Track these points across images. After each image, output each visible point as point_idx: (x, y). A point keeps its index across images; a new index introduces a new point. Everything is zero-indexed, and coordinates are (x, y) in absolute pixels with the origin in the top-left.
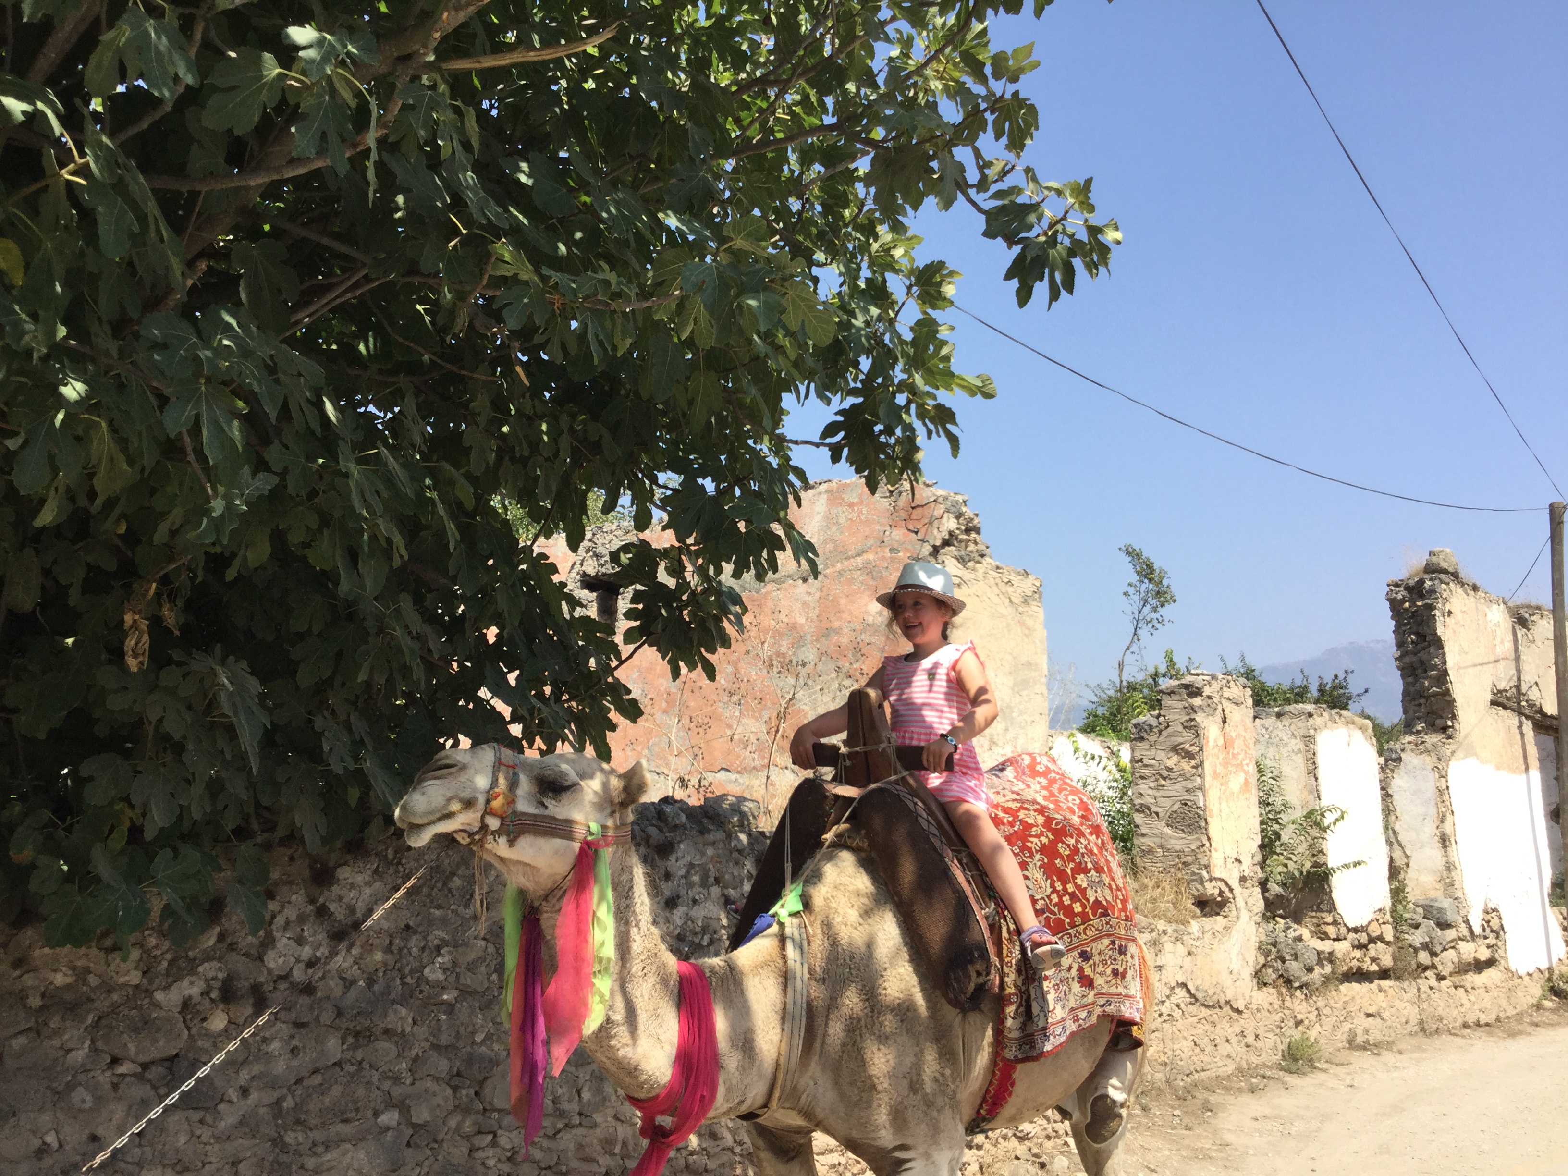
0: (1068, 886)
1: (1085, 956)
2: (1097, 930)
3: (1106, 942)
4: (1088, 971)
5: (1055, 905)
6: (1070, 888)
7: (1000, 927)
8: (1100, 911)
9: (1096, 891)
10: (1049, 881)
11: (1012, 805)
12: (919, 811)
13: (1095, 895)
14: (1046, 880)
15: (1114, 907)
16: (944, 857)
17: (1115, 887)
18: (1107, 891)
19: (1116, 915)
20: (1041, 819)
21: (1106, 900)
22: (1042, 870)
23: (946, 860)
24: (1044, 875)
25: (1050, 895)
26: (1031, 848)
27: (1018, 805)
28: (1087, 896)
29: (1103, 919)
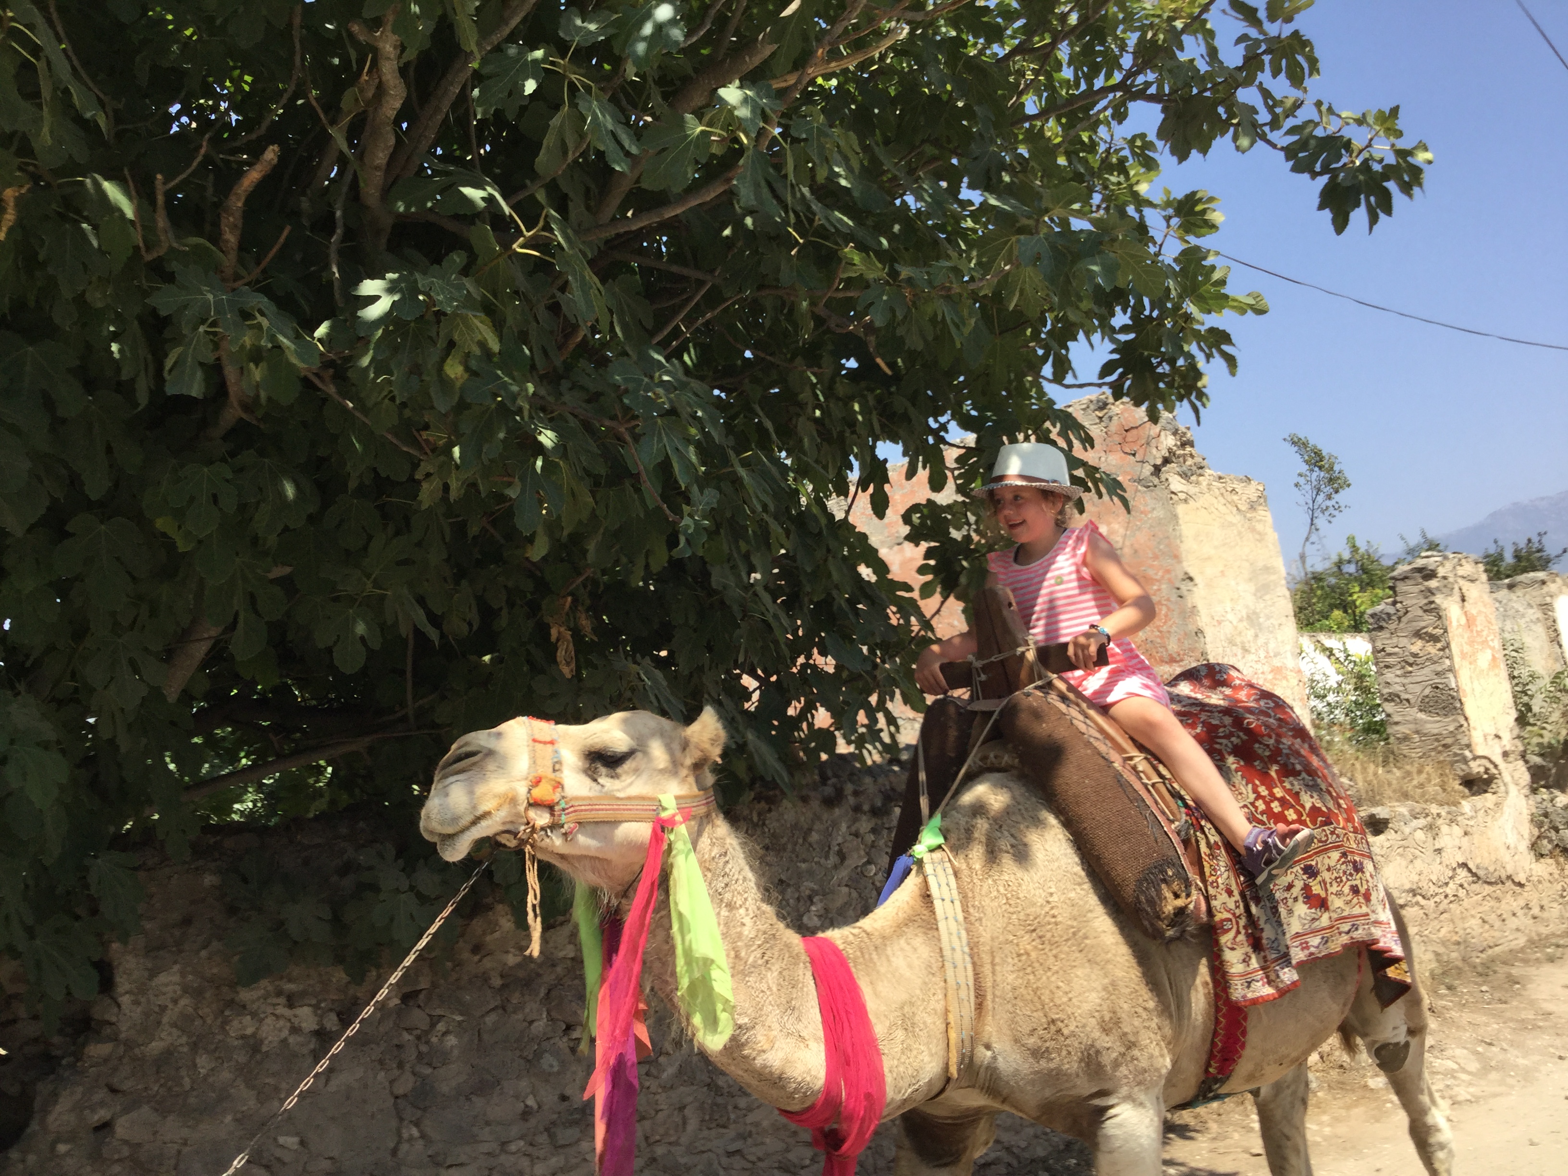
0: (1276, 790)
1: (1311, 872)
2: (1320, 841)
3: (1335, 855)
4: (1316, 889)
5: (1262, 813)
6: (1278, 792)
7: (1197, 841)
8: (1320, 819)
9: (1312, 797)
10: (1250, 786)
11: (1192, 709)
12: (1073, 713)
13: (1312, 800)
14: (1247, 785)
15: (1337, 815)
16: (1112, 762)
17: (1334, 794)
18: (1325, 796)
19: (1341, 826)
20: (1228, 720)
21: (1326, 806)
22: (1239, 773)
23: (1116, 765)
24: (1242, 780)
25: (1254, 802)
26: (1221, 751)
27: (1198, 708)
28: (1302, 802)
29: (1326, 828)
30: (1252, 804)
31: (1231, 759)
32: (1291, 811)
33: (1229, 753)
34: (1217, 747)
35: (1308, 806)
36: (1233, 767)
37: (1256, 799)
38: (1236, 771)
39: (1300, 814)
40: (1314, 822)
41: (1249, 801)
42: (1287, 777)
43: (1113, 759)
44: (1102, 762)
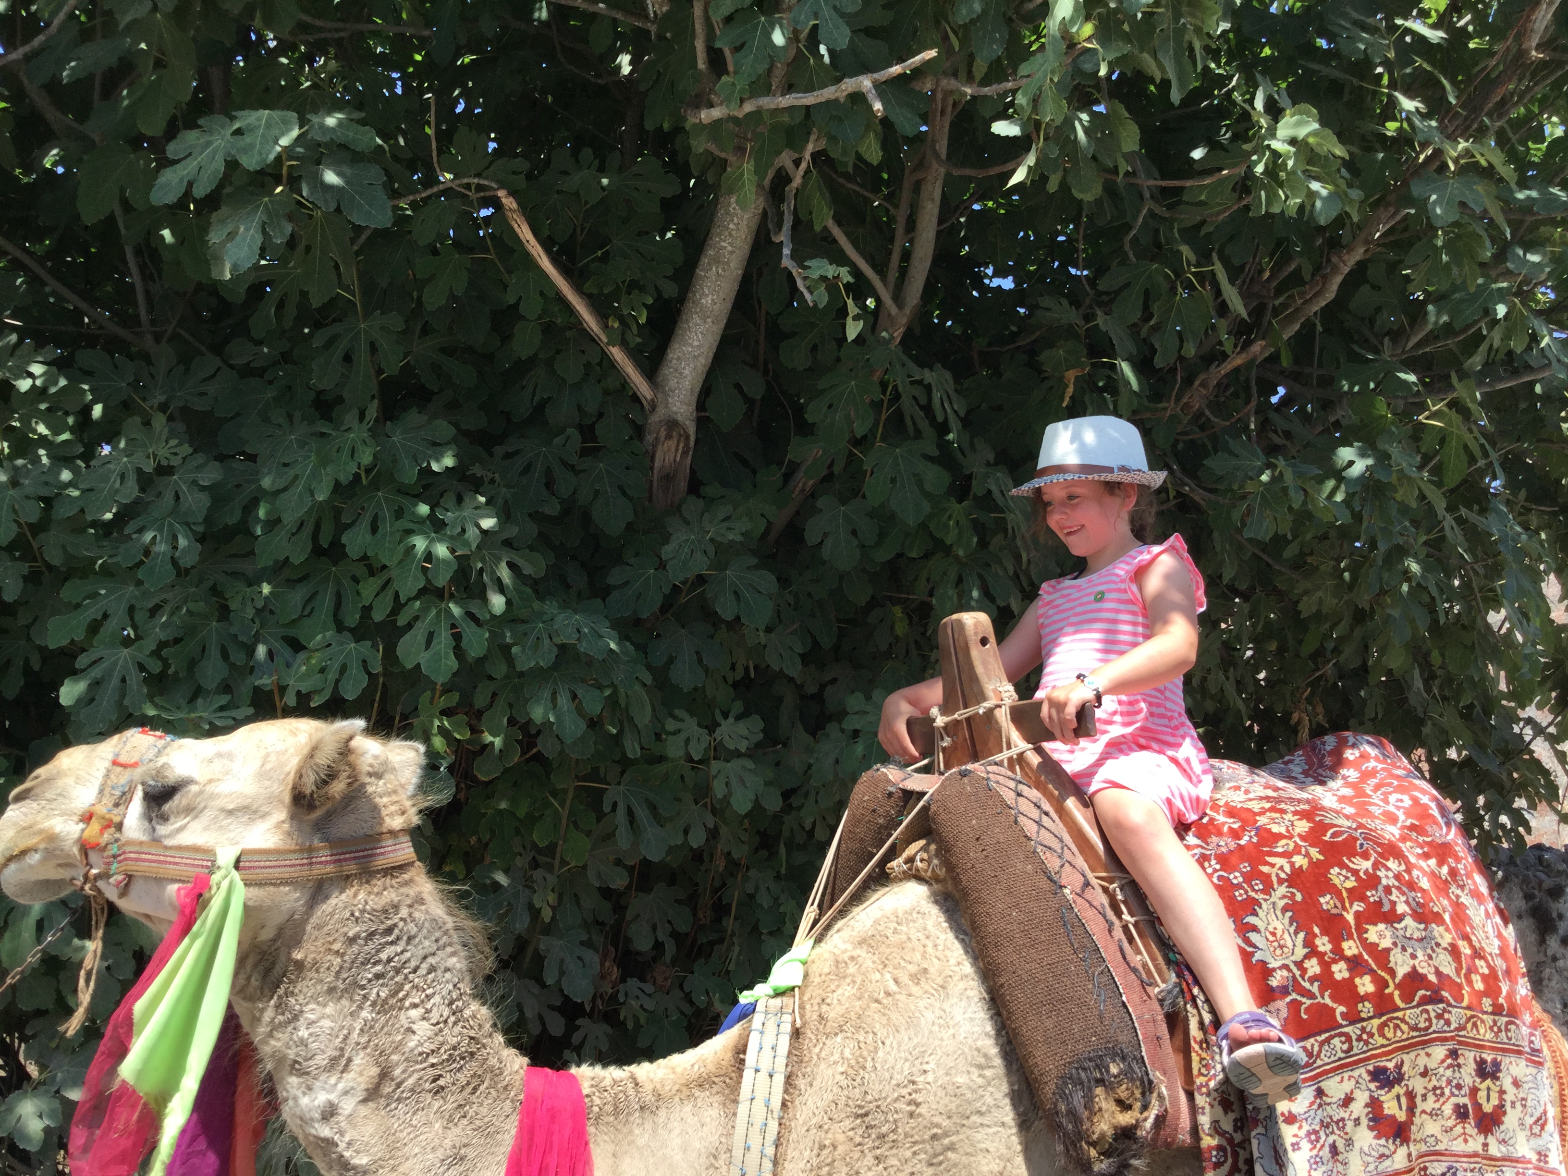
0: (1345, 945)
1: (1387, 1078)
2: (1414, 1029)
3: (1439, 1052)
4: (1391, 1107)
6: (1350, 948)
8: (1422, 992)
9: (1414, 956)
10: (1301, 935)
11: (1256, 806)
12: (1024, 806)
13: (1412, 962)
14: (1296, 933)
15: (1460, 987)
16: (1062, 887)
17: (1468, 951)
18: (1441, 957)
19: (1465, 1003)
20: (1303, 826)
21: (1438, 973)
22: (1289, 914)
23: (1067, 891)
24: (1291, 924)
25: (1302, 961)
26: (1268, 876)
27: (1267, 805)
28: (1391, 965)
29: (1429, 1007)
30: (1299, 964)
31: (1282, 890)
33: (1281, 881)
34: (1265, 869)
35: (1402, 971)
36: (1282, 903)
38: (1285, 910)
39: (1381, 984)
40: (1408, 997)
41: (1293, 958)
42: (1375, 924)
43: (1063, 882)
44: (1045, 885)
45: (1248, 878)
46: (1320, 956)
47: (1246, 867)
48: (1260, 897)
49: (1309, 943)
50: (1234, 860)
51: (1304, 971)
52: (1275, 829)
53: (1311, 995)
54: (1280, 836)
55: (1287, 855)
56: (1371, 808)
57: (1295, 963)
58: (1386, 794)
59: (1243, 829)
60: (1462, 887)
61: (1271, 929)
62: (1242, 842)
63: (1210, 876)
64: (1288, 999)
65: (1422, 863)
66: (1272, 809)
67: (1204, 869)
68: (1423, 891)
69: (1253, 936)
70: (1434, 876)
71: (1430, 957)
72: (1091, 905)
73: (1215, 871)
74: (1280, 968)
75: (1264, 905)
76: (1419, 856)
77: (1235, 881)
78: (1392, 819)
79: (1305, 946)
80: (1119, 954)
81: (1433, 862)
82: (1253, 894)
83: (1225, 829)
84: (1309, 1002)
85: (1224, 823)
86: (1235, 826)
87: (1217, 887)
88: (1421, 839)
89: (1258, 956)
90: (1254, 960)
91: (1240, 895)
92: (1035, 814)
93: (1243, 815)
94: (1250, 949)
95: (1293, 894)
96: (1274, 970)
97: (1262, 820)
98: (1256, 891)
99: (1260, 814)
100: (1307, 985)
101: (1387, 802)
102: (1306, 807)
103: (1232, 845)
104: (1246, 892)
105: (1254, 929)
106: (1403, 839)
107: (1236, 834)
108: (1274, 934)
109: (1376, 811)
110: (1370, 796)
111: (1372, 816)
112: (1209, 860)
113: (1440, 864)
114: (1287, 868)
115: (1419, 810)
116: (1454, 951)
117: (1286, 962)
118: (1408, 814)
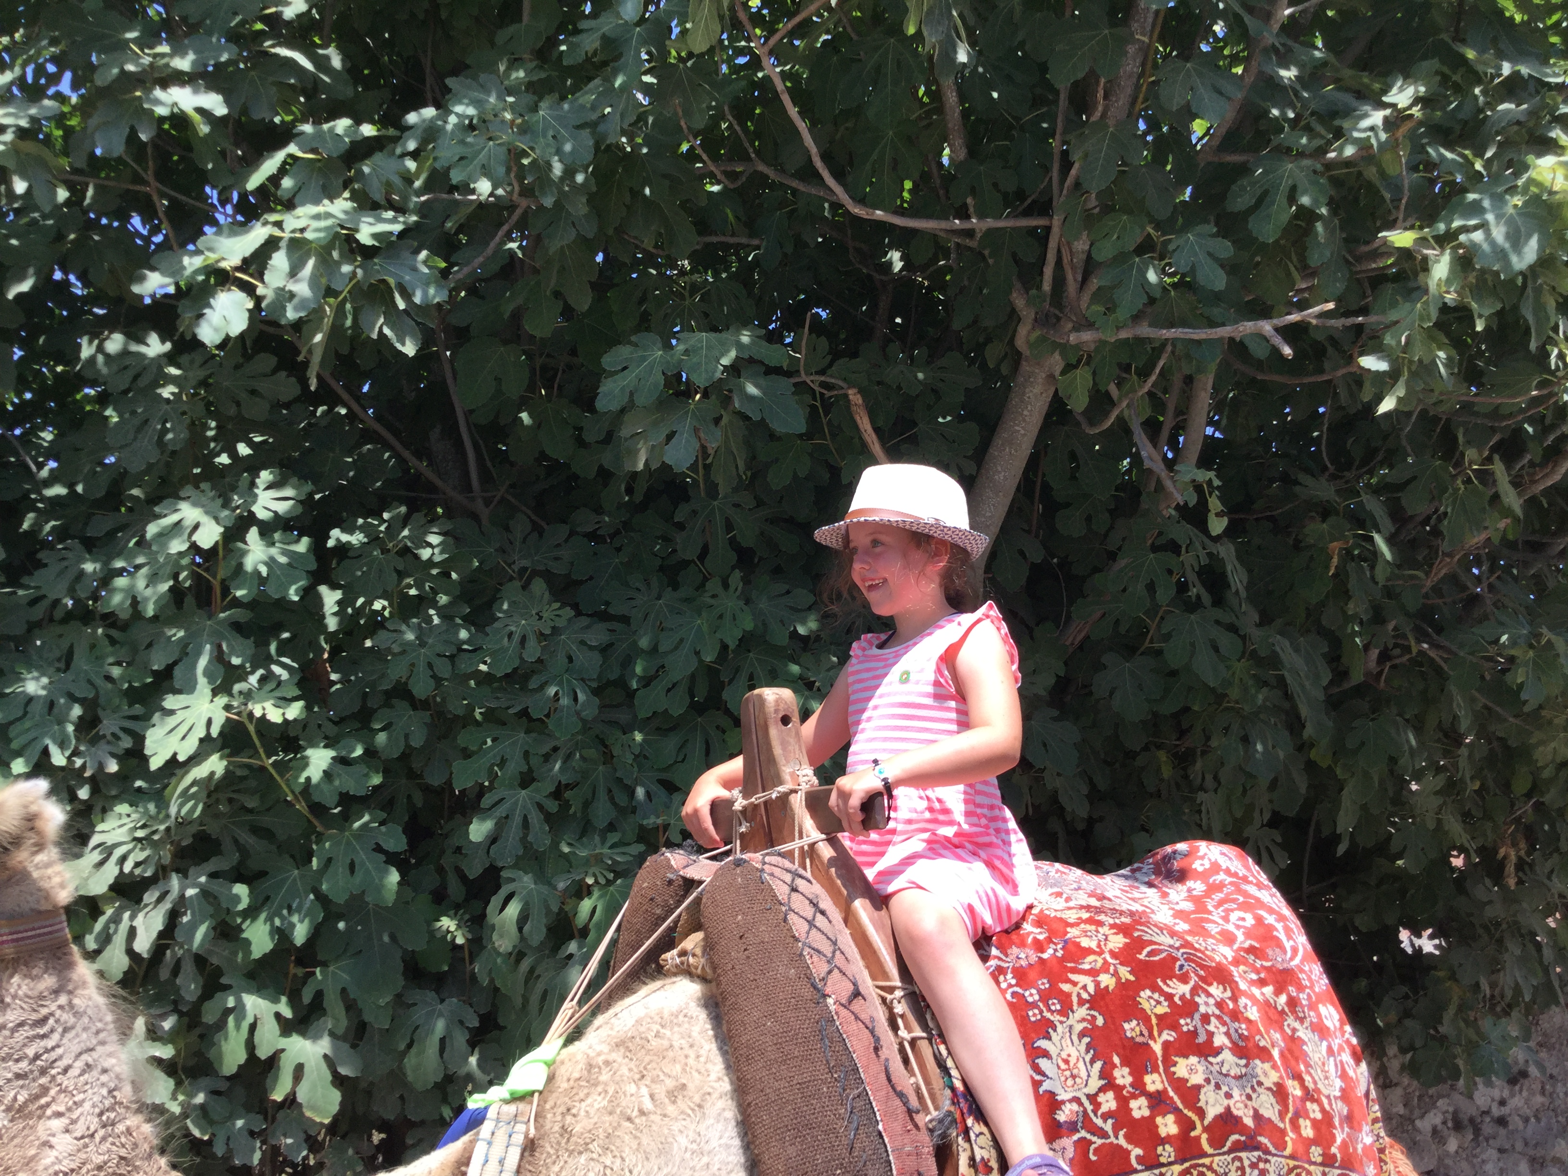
0: (1148, 1079)
5: (1105, 1117)
8: (1235, 1137)
9: (1228, 1096)
10: (1098, 1065)
11: (1071, 916)
12: (798, 903)
13: (1226, 1102)
14: (1092, 1062)
15: (1283, 1132)
16: (825, 996)
17: (1298, 1093)
18: (1263, 1097)
19: (1287, 1152)
20: (1118, 941)
21: (1257, 1116)
22: (1086, 1040)
23: (830, 1001)
24: (1087, 1051)
25: (1096, 1094)
26: (1068, 995)
27: (1085, 915)
28: (1201, 1104)
29: (1243, 1155)
30: (1092, 1098)
31: (1082, 1012)
32: (1170, 1118)
33: (1082, 1002)
34: (1066, 987)
35: (1212, 1112)
36: (1079, 1027)
37: (1102, 1090)
38: (1082, 1034)
39: (1186, 1125)
40: (1217, 1142)
41: (1086, 1091)
42: (1186, 1056)
43: (828, 990)
44: (807, 992)
45: (1045, 997)
46: (1118, 1090)
47: (1043, 983)
48: (1056, 1018)
49: (1106, 1074)
50: (1032, 975)
51: (1097, 1105)
52: (1085, 943)
53: (1103, 1134)
54: (1089, 951)
55: (1093, 973)
56: (1207, 926)
57: (1088, 1096)
58: (1228, 911)
59: (1049, 940)
60: (1302, 1020)
61: (1064, 1055)
62: (1045, 956)
63: (1003, 992)
64: (1076, 1137)
65: (1256, 991)
66: (1090, 921)
67: (998, 983)
68: (1249, 1021)
69: (1043, 1063)
70: (1267, 1006)
71: (1249, 1097)
72: (857, 1018)
73: (1010, 986)
74: (1071, 1101)
75: (1060, 1028)
76: (1252, 982)
77: (1030, 999)
78: (1228, 939)
79: (1101, 1077)
80: (883, 1076)
81: (1269, 990)
82: (1048, 1015)
83: (1030, 940)
84: (1098, 1141)
85: (1029, 934)
86: (1041, 937)
87: (1011, 1005)
88: (1258, 963)
89: (1046, 1086)
90: (1041, 1090)
91: (1033, 1015)
92: (809, 912)
93: (1055, 926)
94: (1038, 1078)
95: (1094, 1018)
96: (1063, 1102)
97: (1073, 932)
98: (1052, 1012)
99: (1072, 925)
100: (1099, 1122)
101: (1226, 919)
102: (1127, 920)
103: (1033, 958)
104: (1041, 1012)
105: (1046, 1054)
106: (1236, 962)
107: (1039, 946)
108: (1066, 1062)
109: (1213, 929)
110: (1210, 913)
111: (1206, 934)
112: (1005, 974)
113: (1278, 992)
114: (1091, 988)
115: (1262, 930)
116: (1280, 1093)
117: (1078, 1094)
118: (1248, 935)
